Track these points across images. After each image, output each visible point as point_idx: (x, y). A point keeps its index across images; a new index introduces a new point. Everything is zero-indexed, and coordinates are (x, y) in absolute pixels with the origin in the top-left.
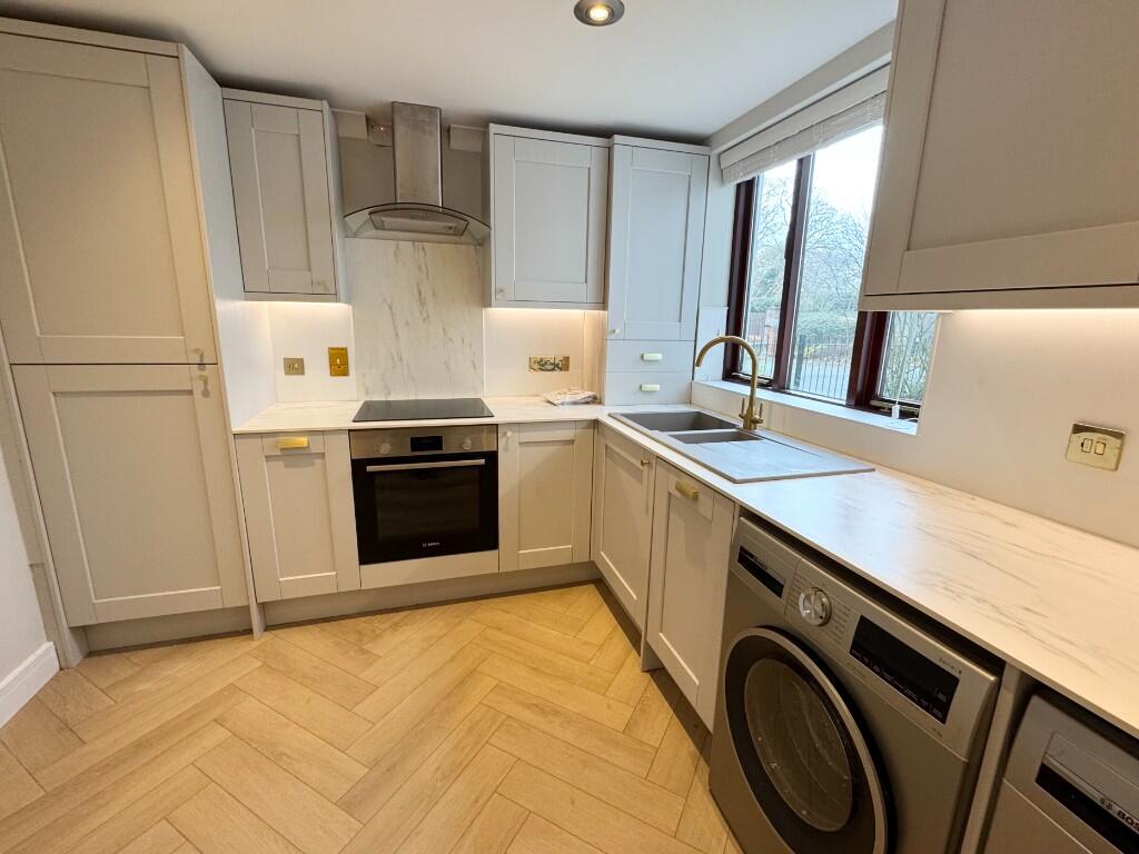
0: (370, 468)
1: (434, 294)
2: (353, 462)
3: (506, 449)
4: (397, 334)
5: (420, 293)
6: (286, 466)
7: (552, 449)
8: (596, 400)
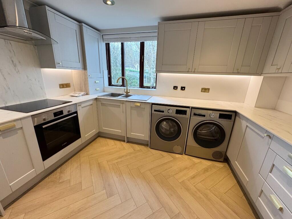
0: (44, 127)
1: (20, 62)
2: (35, 127)
3: (79, 110)
4: (5, 78)
5: (13, 61)
6: (4, 138)
7: (88, 107)
8: (87, 94)
